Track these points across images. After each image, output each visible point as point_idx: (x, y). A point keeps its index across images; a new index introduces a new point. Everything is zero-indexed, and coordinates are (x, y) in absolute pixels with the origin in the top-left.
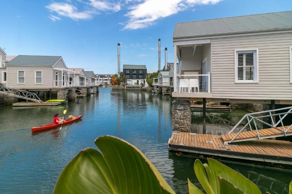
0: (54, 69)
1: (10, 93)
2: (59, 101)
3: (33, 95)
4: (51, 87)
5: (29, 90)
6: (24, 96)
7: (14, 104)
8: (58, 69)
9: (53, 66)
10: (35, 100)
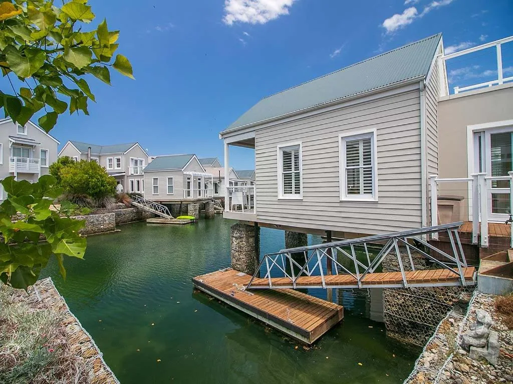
0: (185, 173)
1: (145, 205)
2: (189, 218)
3: (165, 209)
4: (181, 198)
5: (163, 203)
6: (157, 210)
7: (148, 220)
8: (188, 173)
9: (182, 170)
10: (165, 215)
